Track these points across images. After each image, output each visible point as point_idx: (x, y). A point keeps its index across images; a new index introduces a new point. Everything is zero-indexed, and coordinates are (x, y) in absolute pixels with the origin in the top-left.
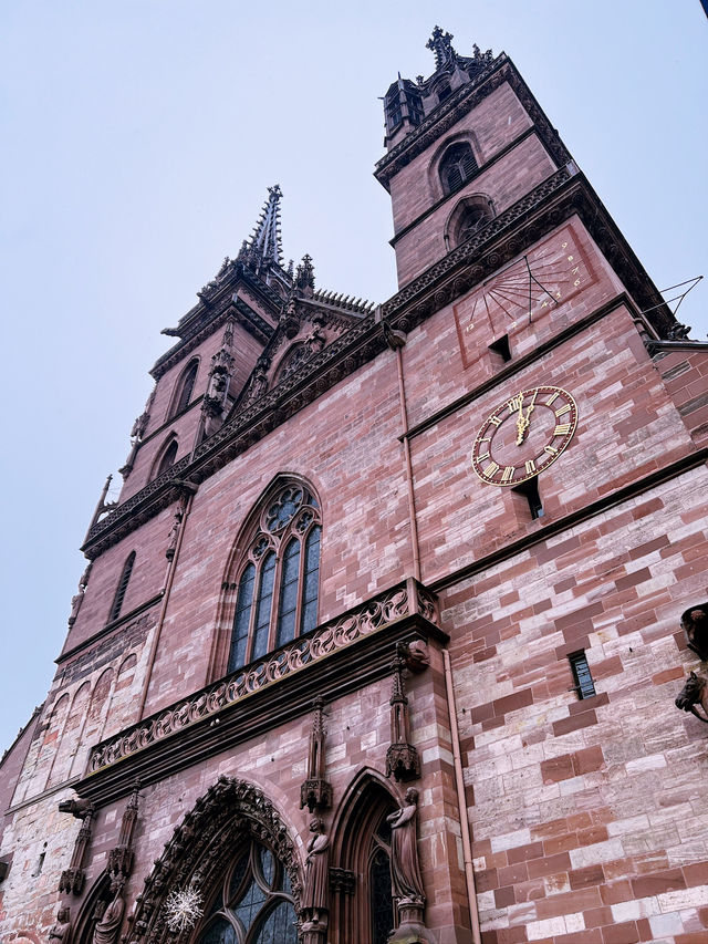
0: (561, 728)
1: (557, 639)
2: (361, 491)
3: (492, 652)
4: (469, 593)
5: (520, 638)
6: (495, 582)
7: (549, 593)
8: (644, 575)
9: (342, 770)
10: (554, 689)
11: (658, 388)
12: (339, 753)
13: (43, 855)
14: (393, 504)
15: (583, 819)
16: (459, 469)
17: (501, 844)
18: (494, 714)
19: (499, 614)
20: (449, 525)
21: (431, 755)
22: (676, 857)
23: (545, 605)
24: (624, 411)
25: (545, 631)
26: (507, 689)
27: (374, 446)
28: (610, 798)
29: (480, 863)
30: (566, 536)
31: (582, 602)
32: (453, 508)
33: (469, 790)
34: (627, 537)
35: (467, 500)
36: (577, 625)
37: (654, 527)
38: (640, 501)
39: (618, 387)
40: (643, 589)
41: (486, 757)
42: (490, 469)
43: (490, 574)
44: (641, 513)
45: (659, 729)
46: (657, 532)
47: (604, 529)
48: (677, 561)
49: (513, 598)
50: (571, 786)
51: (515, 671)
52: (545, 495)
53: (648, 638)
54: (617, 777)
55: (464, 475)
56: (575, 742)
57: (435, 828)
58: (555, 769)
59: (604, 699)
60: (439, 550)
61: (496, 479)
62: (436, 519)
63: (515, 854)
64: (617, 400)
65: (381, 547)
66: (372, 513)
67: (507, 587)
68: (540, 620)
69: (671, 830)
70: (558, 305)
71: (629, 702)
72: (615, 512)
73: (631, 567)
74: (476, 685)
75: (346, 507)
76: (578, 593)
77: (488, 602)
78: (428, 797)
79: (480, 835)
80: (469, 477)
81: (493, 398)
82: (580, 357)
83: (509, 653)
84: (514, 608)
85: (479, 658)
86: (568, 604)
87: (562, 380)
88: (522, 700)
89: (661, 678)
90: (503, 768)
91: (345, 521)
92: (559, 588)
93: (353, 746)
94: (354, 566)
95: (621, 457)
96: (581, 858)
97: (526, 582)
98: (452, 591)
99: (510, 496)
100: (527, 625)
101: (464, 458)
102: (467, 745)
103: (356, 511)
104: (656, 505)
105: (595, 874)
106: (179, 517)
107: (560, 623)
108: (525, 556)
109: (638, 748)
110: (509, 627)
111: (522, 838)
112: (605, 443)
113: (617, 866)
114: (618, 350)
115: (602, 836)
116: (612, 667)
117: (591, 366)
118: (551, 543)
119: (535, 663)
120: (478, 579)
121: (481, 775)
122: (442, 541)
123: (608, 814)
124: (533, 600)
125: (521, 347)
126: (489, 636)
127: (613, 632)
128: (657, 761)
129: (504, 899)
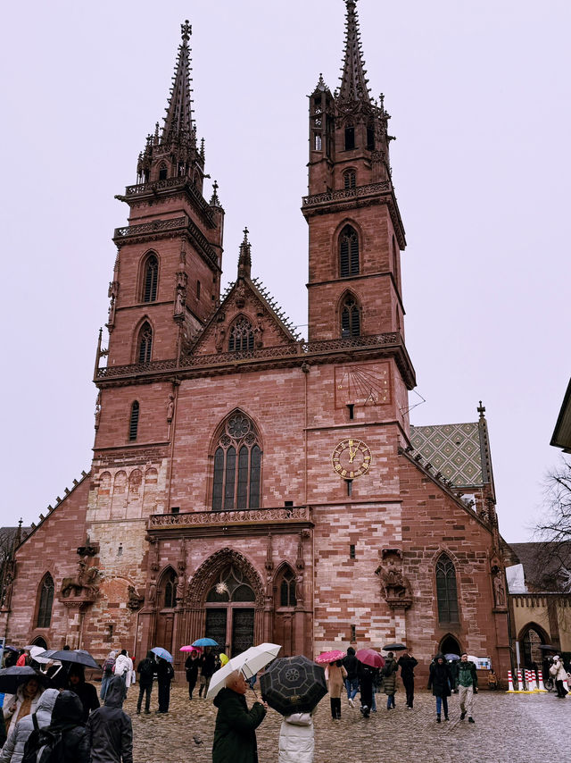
0: (344, 564)
1: (348, 539)
2: (282, 444)
3: (328, 536)
4: (323, 512)
5: (338, 534)
6: (333, 512)
7: (349, 523)
8: (376, 530)
9: (277, 559)
10: (345, 553)
11: (396, 469)
12: (276, 553)
13: (120, 548)
14: (297, 460)
15: (345, 588)
16: (327, 459)
17: (323, 589)
18: (326, 554)
19: (332, 524)
20: (320, 482)
21: (308, 563)
22: (364, 601)
23: (347, 527)
24: (385, 470)
25: (345, 535)
26: (331, 548)
27: (291, 423)
28: (353, 585)
29: (316, 592)
30: (358, 507)
31: (357, 531)
32: (322, 476)
33: (316, 573)
34: (374, 516)
35: (327, 475)
36: (355, 536)
37: (383, 517)
38: (381, 506)
39: (385, 459)
40: (375, 534)
41: (322, 566)
42: (338, 467)
43: (331, 508)
44: (380, 510)
45: (369, 572)
46: (383, 519)
47: (369, 510)
48: (385, 530)
49: (337, 520)
50: (344, 580)
51: (334, 544)
52: (353, 488)
53: (372, 548)
54: (356, 581)
55: (327, 463)
56: (347, 569)
57: (308, 583)
58: (340, 574)
59: (357, 561)
60: (315, 491)
61: (340, 472)
62: (315, 476)
63: (326, 592)
64: (384, 465)
65: (291, 477)
66: (287, 459)
67: (336, 516)
68: (344, 531)
69: (365, 595)
70: (375, 405)
71: (363, 563)
72: (373, 506)
73: (373, 526)
74: (322, 544)
75: (276, 449)
76: (357, 527)
77: (330, 519)
78: (306, 574)
79: (318, 585)
80: (329, 465)
81: (344, 434)
82: (378, 437)
83: (333, 537)
84: (337, 524)
85: (324, 536)
86: (353, 529)
87: (369, 443)
88: (335, 553)
89: (372, 560)
90: (326, 570)
91: (275, 456)
92: (352, 523)
93: (281, 553)
94: (278, 480)
95: (380, 488)
96: (343, 596)
97: (343, 517)
98: (318, 509)
99: (343, 482)
100: (341, 531)
101: (328, 455)
102: (317, 561)
103: (280, 454)
104: (384, 510)
105: (346, 600)
106: (172, 399)
107: (350, 535)
108: (344, 507)
109: (362, 575)
110: (335, 529)
111: (329, 589)
112: (376, 479)
113: (351, 600)
114: (390, 444)
115: (349, 593)
116: (361, 552)
117: (380, 444)
118: (353, 507)
119: (340, 544)
120: (327, 508)
121: (319, 570)
122: (316, 487)
123: (351, 589)
124: (344, 524)
125: (358, 415)
126: (327, 531)
127: (364, 543)
128: (366, 579)
129: (322, 601)
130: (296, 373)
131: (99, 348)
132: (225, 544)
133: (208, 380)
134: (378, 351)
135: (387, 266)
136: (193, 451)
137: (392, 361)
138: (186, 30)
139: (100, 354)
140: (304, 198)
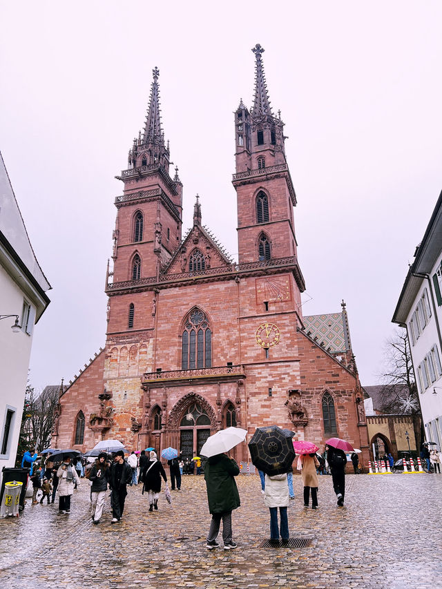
0: (265, 400)
1: (267, 385)
2: (225, 327)
3: (255, 383)
4: (251, 369)
5: (261, 382)
6: (257, 368)
7: (267, 375)
8: (284, 378)
9: (224, 399)
10: (266, 393)
11: (296, 340)
12: (223, 394)
13: (126, 394)
14: (234, 337)
15: (266, 415)
16: (252, 336)
17: (252, 415)
18: (254, 394)
19: (257, 376)
20: (249, 350)
21: (243, 400)
23: (266, 377)
24: (289, 342)
25: (265, 382)
26: (257, 391)
27: (229, 314)
28: (271, 412)
29: (249, 418)
30: (273, 365)
31: (273, 379)
32: (250, 346)
33: (248, 406)
34: (283, 370)
35: (253, 346)
36: (271, 383)
38: (287, 364)
39: (289, 335)
40: (283, 381)
41: (251, 401)
42: (260, 340)
43: (257, 366)
44: (287, 366)
46: (288, 371)
47: (280, 366)
48: (290, 378)
49: (260, 373)
50: (265, 409)
51: (259, 388)
52: (269, 353)
53: (282, 390)
54: (273, 410)
55: (253, 338)
56: (267, 403)
57: (243, 413)
58: (263, 406)
59: (273, 398)
60: (246, 355)
61: (261, 344)
62: (246, 347)
63: (255, 417)
64: (288, 338)
65: (231, 348)
66: (228, 336)
67: (260, 370)
68: (265, 380)
69: (279, 418)
70: (282, 302)
71: (277, 399)
72: (282, 364)
73: (283, 376)
74: (251, 388)
75: (221, 330)
76: (273, 377)
77: (255, 372)
78: (242, 407)
79: (249, 413)
80: (254, 340)
81: (262, 320)
82: (284, 322)
83: (258, 384)
84: (260, 376)
85: (252, 383)
86: (270, 379)
87: (278, 325)
88: (260, 393)
89: (282, 397)
90: (254, 404)
91: (220, 335)
92: (269, 375)
93: (226, 394)
94: (223, 350)
95: (286, 353)
96: (265, 420)
97: (263, 371)
98: (248, 367)
99: (263, 350)
100: (263, 380)
101: (253, 333)
102: (248, 398)
103: (223, 334)
104: (289, 366)
106: (155, 301)
107: (269, 382)
108: (264, 365)
109: (276, 406)
110: (259, 379)
111: (256, 415)
112: (284, 347)
114: (292, 326)
116: (276, 393)
117: (285, 326)
118: (270, 365)
119: (263, 387)
120: (253, 366)
121: (250, 404)
122: (246, 353)
123: (270, 415)
124: (264, 375)
125: (272, 308)
126: (254, 380)
127: (277, 387)
128: (279, 409)
129: (252, 423)
130: (232, 284)
131: (108, 271)
132: (190, 390)
133: (177, 289)
134: (283, 268)
135: (286, 215)
136: (169, 334)
137: (291, 274)
138: (156, 73)
139: (109, 275)
140: (233, 175)
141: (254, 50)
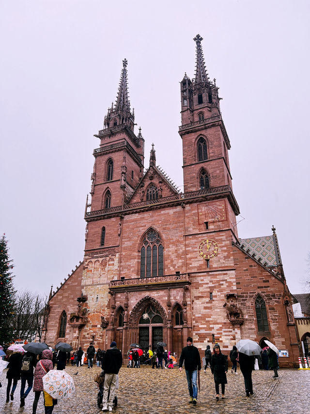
0: (207, 303)
1: (209, 290)
2: (173, 243)
3: (198, 288)
4: (195, 277)
5: (203, 287)
6: (200, 276)
7: (209, 282)
8: (222, 284)
9: (173, 301)
10: (207, 297)
11: (231, 253)
12: (172, 298)
13: (97, 298)
14: (181, 251)
15: (208, 315)
16: (196, 250)
17: (197, 316)
18: (198, 298)
19: (200, 282)
20: (193, 261)
21: (189, 303)
22: (218, 321)
23: (208, 284)
24: (226, 254)
25: (207, 288)
26: (200, 295)
27: (177, 233)
28: (212, 313)
29: (194, 317)
30: (213, 273)
31: (213, 285)
32: (194, 258)
33: (193, 308)
34: (221, 277)
35: (196, 258)
36: (212, 288)
37: (226, 278)
38: (225, 272)
39: (225, 248)
40: (222, 287)
41: (196, 304)
42: (202, 253)
43: (199, 274)
44: (224, 274)
45: (220, 306)
46: (226, 279)
47: (219, 275)
48: (227, 284)
49: (202, 280)
50: (207, 310)
51: (202, 292)
52: (210, 264)
53: (221, 294)
54: (213, 311)
55: (196, 252)
56: (209, 305)
57: (189, 313)
58: (206, 308)
59: (214, 301)
60: (190, 266)
61: (202, 256)
62: (190, 259)
63: (198, 317)
64: (225, 251)
65: (178, 259)
66: (176, 250)
67: (202, 278)
68: (206, 286)
69: (218, 318)
70: (219, 221)
71: (217, 302)
72: (220, 272)
73: (221, 283)
74: (195, 292)
75: (170, 246)
76: (213, 283)
77: (199, 280)
78: (188, 308)
79: (194, 314)
80: (197, 253)
81: (204, 237)
82: (221, 237)
83: (201, 289)
84: (202, 282)
85: (196, 288)
86: (211, 285)
87: (217, 241)
88: (202, 297)
89: (222, 300)
90: (198, 306)
91: (170, 249)
92: (210, 282)
93: (175, 298)
94: (172, 261)
95: (224, 263)
96: (207, 319)
97: (205, 278)
98: (192, 275)
99: (205, 261)
101: (196, 248)
102: (193, 301)
103: (172, 248)
104: (226, 274)
105: (209, 321)
106: (120, 225)
107: (210, 287)
108: (205, 274)
109: (217, 308)
110: (202, 285)
111: (200, 315)
112: (221, 259)
113: (211, 321)
114: (227, 241)
115: (210, 317)
116: (216, 296)
117: (222, 241)
118: (210, 273)
119: (205, 292)
120: (197, 275)
121: (195, 306)
122: (191, 264)
123: (211, 315)
124: (206, 282)
125: (211, 227)
126: (198, 286)
127: (217, 291)
128: (219, 310)
129: (196, 322)
130: (179, 209)
131: (87, 203)
132: (146, 294)
133: (137, 215)
134: (219, 195)
135: (221, 154)
136: (131, 249)
137: (226, 199)
138: (125, 63)
139: (87, 206)
140: (179, 127)
141: (195, 39)
